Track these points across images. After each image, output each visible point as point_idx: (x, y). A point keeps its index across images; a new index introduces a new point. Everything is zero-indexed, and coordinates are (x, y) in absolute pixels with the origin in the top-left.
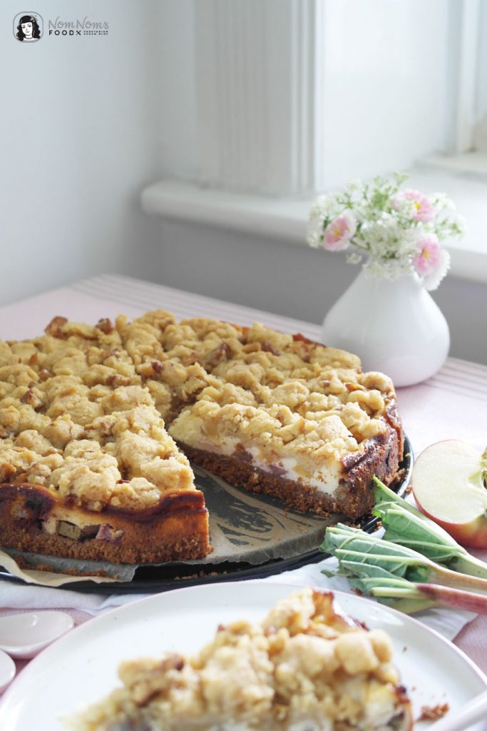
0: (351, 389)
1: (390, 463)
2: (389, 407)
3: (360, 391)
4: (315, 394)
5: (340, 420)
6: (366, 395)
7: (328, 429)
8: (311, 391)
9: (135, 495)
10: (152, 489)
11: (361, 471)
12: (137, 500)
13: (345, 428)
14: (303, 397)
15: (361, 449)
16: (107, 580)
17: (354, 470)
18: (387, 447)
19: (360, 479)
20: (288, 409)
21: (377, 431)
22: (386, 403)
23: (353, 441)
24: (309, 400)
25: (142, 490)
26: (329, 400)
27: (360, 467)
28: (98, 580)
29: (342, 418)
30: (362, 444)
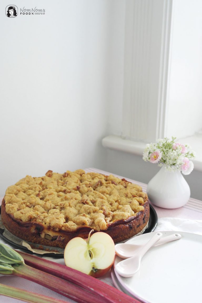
0: (134, 196)
1: (145, 220)
2: (145, 203)
3: (136, 198)
4: (122, 198)
5: (130, 206)
6: (138, 198)
7: (126, 208)
8: (121, 197)
9: (69, 227)
10: (75, 225)
11: (134, 222)
12: (70, 228)
13: (131, 209)
14: (119, 198)
15: (135, 215)
16: (58, 253)
17: (132, 222)
18: (144, 215)
19: (134, 224)
20: (114, 201)
21: (141, 210)
22: (144, 202)
23: (133, 212)
24: (120, 199)
25: (72, 225)
26: (126, 200)
27: (134, 221)
28: (55, 253)
29: (131, 206)
30: (136, 213)
